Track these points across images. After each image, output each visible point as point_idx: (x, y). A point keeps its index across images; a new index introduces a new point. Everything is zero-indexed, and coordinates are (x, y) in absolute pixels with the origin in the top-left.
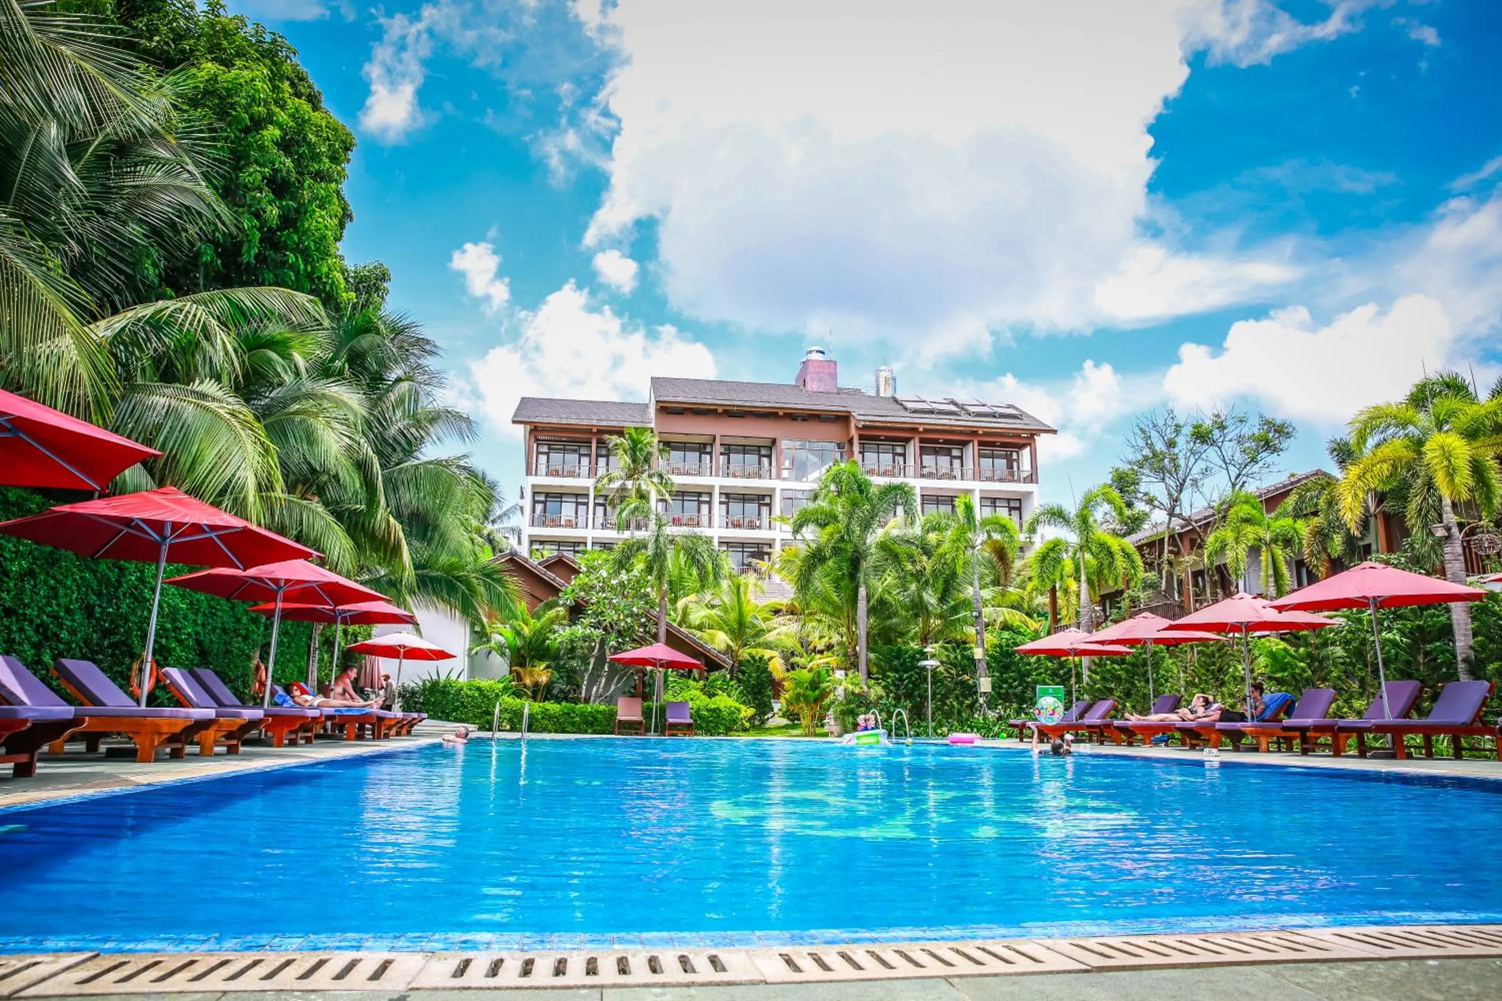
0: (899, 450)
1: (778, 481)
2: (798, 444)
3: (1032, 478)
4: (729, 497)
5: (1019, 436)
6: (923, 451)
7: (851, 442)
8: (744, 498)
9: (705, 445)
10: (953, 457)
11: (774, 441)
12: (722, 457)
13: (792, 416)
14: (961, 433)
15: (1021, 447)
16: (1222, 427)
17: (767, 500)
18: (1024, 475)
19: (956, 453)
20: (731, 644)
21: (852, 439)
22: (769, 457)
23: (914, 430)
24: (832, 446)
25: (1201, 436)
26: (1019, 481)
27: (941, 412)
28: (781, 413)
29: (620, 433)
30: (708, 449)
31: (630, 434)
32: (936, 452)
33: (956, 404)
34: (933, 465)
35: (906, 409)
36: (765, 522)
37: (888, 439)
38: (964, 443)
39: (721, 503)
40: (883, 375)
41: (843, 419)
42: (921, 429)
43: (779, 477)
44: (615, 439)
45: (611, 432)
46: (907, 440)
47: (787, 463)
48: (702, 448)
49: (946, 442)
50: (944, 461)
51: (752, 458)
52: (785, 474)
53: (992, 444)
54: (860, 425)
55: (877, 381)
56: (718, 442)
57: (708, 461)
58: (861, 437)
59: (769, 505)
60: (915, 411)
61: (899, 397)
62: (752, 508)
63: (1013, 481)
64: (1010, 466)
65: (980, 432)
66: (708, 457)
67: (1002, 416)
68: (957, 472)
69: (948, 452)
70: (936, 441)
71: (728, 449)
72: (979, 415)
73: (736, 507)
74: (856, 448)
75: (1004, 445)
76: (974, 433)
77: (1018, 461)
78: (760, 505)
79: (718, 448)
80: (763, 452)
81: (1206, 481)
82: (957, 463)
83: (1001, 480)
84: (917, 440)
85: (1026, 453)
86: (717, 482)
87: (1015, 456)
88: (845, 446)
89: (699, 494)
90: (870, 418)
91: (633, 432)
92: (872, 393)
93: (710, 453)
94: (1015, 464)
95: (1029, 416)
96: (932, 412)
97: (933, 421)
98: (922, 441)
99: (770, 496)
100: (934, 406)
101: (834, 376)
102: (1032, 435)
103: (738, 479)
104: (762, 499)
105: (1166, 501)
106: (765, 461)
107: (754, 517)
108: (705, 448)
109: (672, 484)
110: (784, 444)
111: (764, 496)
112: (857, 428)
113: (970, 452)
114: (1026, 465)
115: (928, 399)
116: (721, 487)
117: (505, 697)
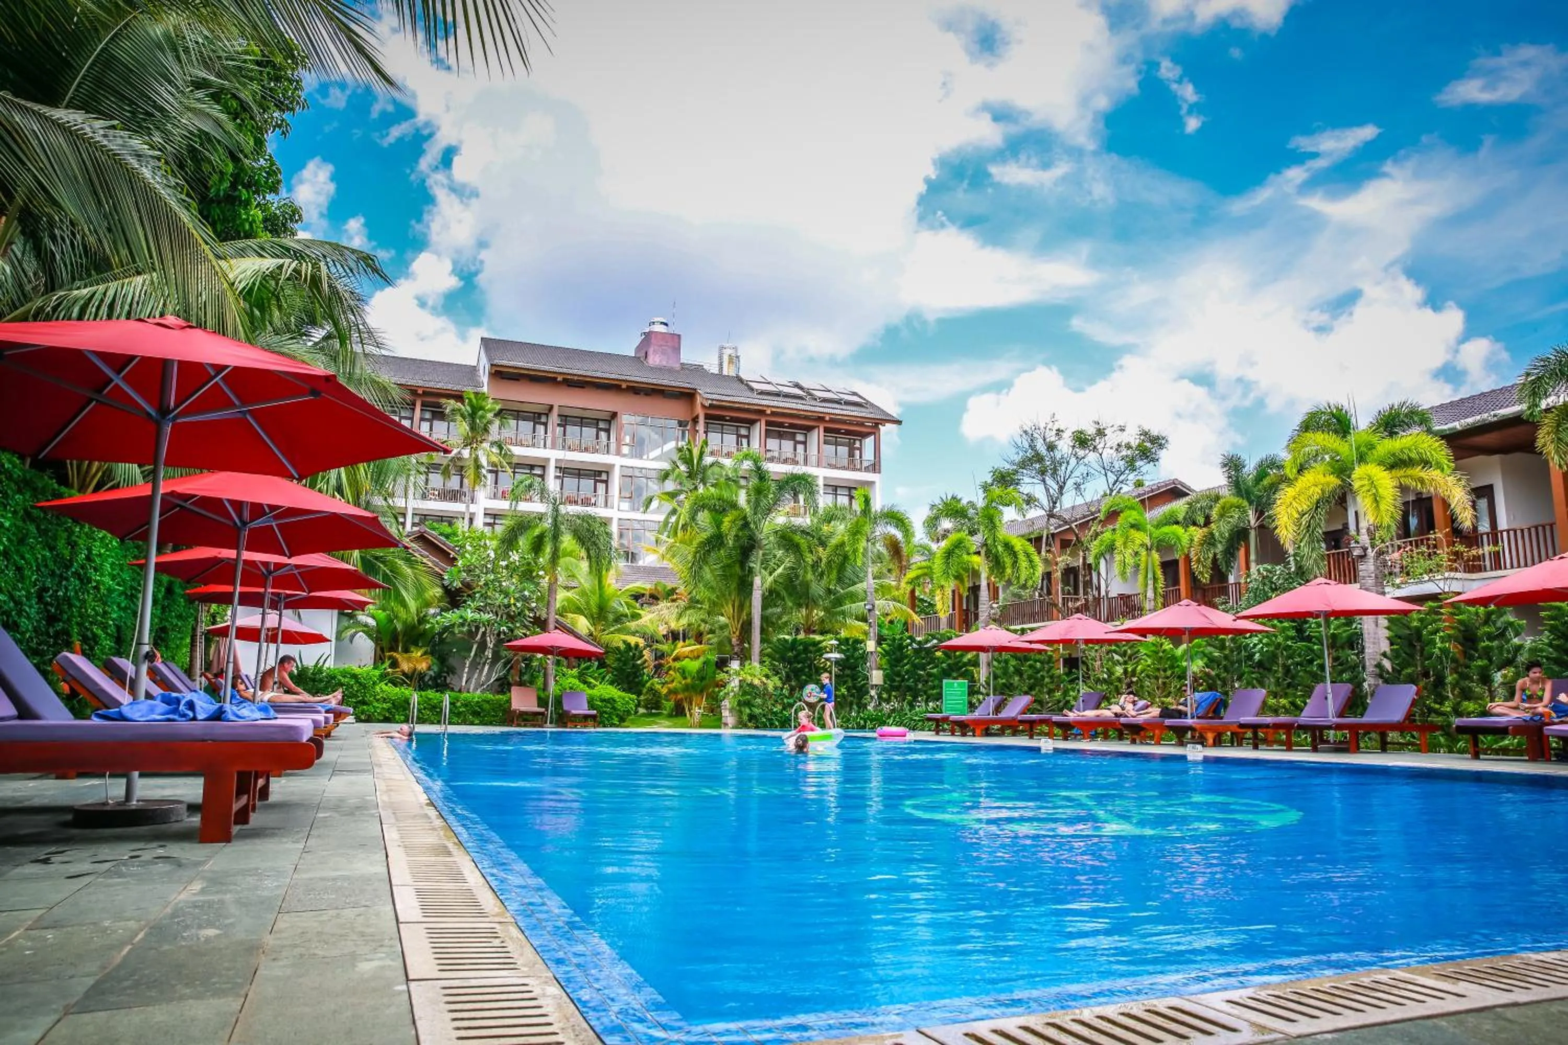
0: (743, 432)
1: (618, 457)
2: (639, 419)
3: (875, 467)
4: (565, 471)
5: (862, 425)
6: (768, 434)
7: (695, 420)
8: (579, 472)
9: (540, 415)
10: (797, 443)
11: (614, 415)
12: (558, 429)
13: (636, 390)
14: (806, 418)
15: (865, 435)
16: (1101, 433)
17: (604, 477)
18: (865, 464)
19: (800, 438)
20: (592, 629)
21: (697, 417)
22: (608, 431)
23: (762, 412)
24: (674, 423)
25: (1082, 441)
26: (860, 470)
27: (787, 396)
28: (624, 386)
29: (459, 397)
30: (543, 419)
31: (470, 400)
32: (780, 436)
33: (801, 388)
34: (777, 448)
35: (752, 389)
36: (601, 500)
37: (733, 419)
38: (809, 429)
39: (557, 477)
40: (727, 352)
41: (688, 396)
42: (769, 412)
43: (618, 453)
44: (451, 404)
45: (449, 396)
46: (752, 422)
47: (627, 439)
48: (538, 417)
49: (792, 426)
50: (788, 445)
51: (589, 432)
52: (625, 450)
53: (837, 431)
54: (707, 404)
55: (721, 358)
56: (555, 411)
57: (543, 432)
58: (707, 417)
59: (606, 482)
60: (762, 393)
61: (744, 376)
62: (587, 483)
63: (855, 469)
64: (851, 455)
65: (827, 418)
66: (542, 427)
67: (848, 403)
68: (800, 458)
69: (792, 437)
70: (781, 425)
71: (565, 420)
72: (825, 400)
73: (571, 482)
74: (701, 427)
75: (848, 432)
76: (821, 419)
77: (860, 449)
78: (596, 481)
79: (554, 418)
80: (602, 425)
81: (1087, 485)
82: (800, 448)
83: (843, 468)
84: (763, 423)
85: (869, 442)
86: (554, 455)
87: (857, 445)
88: (688, 424)
89: (532, 467)
90: (714, 397)
91: (472, 396)
92: (715, 370)
93: (545, 424)
94: (857, 452)
95: (872, 405)
96: (778, 394)
97: (781, 404)
98: (768, 423)
99: (607, 473)
100: (781, 388)
101: (677, 349)
102: (877, 423)
103: (575, 453)
104: (599, 475)
105: (1044, 501)
106: (603, 435)
107: (590, 494)
108: (539, 418)
109: (513, 455)
110: (625, 419)
111: (600, 473)
112: (703, 406)
113: (815, 437)
114: (868, 454)
115: (774, 382)
116: (557, 461)
117: (383, 685)
